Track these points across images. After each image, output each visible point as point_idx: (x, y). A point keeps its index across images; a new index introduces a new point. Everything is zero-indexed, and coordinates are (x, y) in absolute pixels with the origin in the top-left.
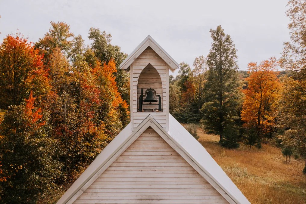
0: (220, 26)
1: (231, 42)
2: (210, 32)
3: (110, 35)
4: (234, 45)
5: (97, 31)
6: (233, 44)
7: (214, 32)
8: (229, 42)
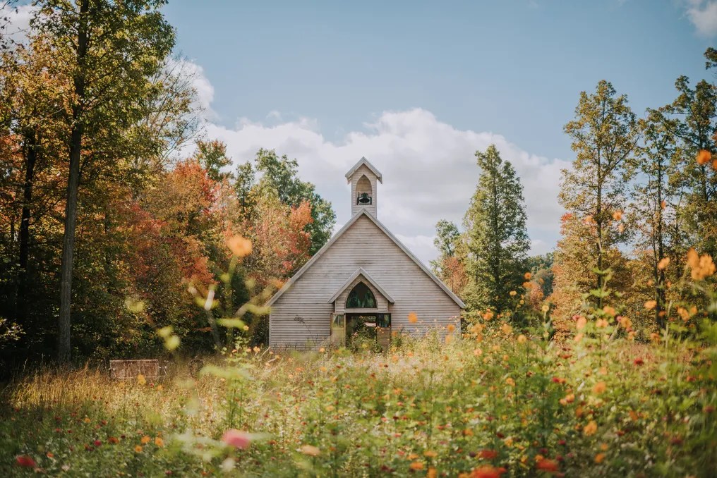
0: (493, 146)
1: (513, 174)
2: (476, 155)
3: (295, 163)
4: (518, 179)
5: (271, 155)
6: (516, 176)
7: (484, 157)
8: (509, 173)
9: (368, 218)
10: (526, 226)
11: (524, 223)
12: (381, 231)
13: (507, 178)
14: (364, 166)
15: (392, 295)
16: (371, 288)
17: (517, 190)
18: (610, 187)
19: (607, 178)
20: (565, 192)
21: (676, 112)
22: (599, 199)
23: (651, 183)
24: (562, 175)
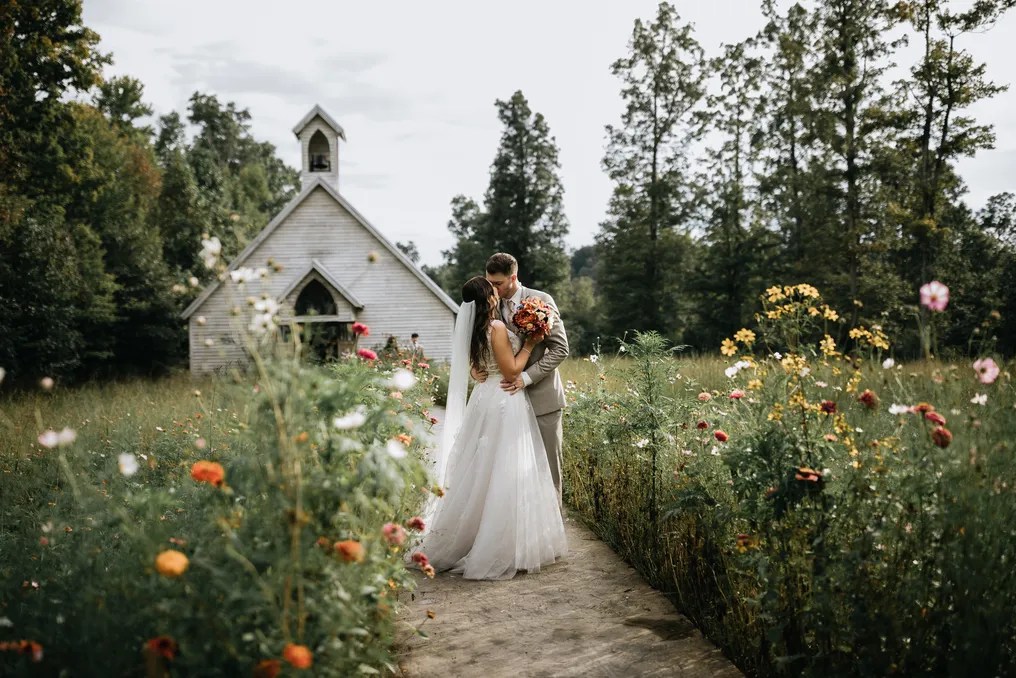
0: (519, 92)
1: (546, 131)
2: (496, 104)
3: (246, 114)
4: (553, 139)
5: (211, 103)
6: (550, 135)
7: (506, 107)
8: (541, 130)
9: (325, 191)
10: (563, 203)
11: (560, 198)
12: (345, 210)
13: (539, 136)
14: (318, 117)
15: (359, 297)
16: (329, 288)
17: (550, 152)
18: (670, 150)
19: (665, 137)
20: (609, 156)
21: (760, 45)
22: (654, 164)
23: (727, 144)
24: (606, 133)
